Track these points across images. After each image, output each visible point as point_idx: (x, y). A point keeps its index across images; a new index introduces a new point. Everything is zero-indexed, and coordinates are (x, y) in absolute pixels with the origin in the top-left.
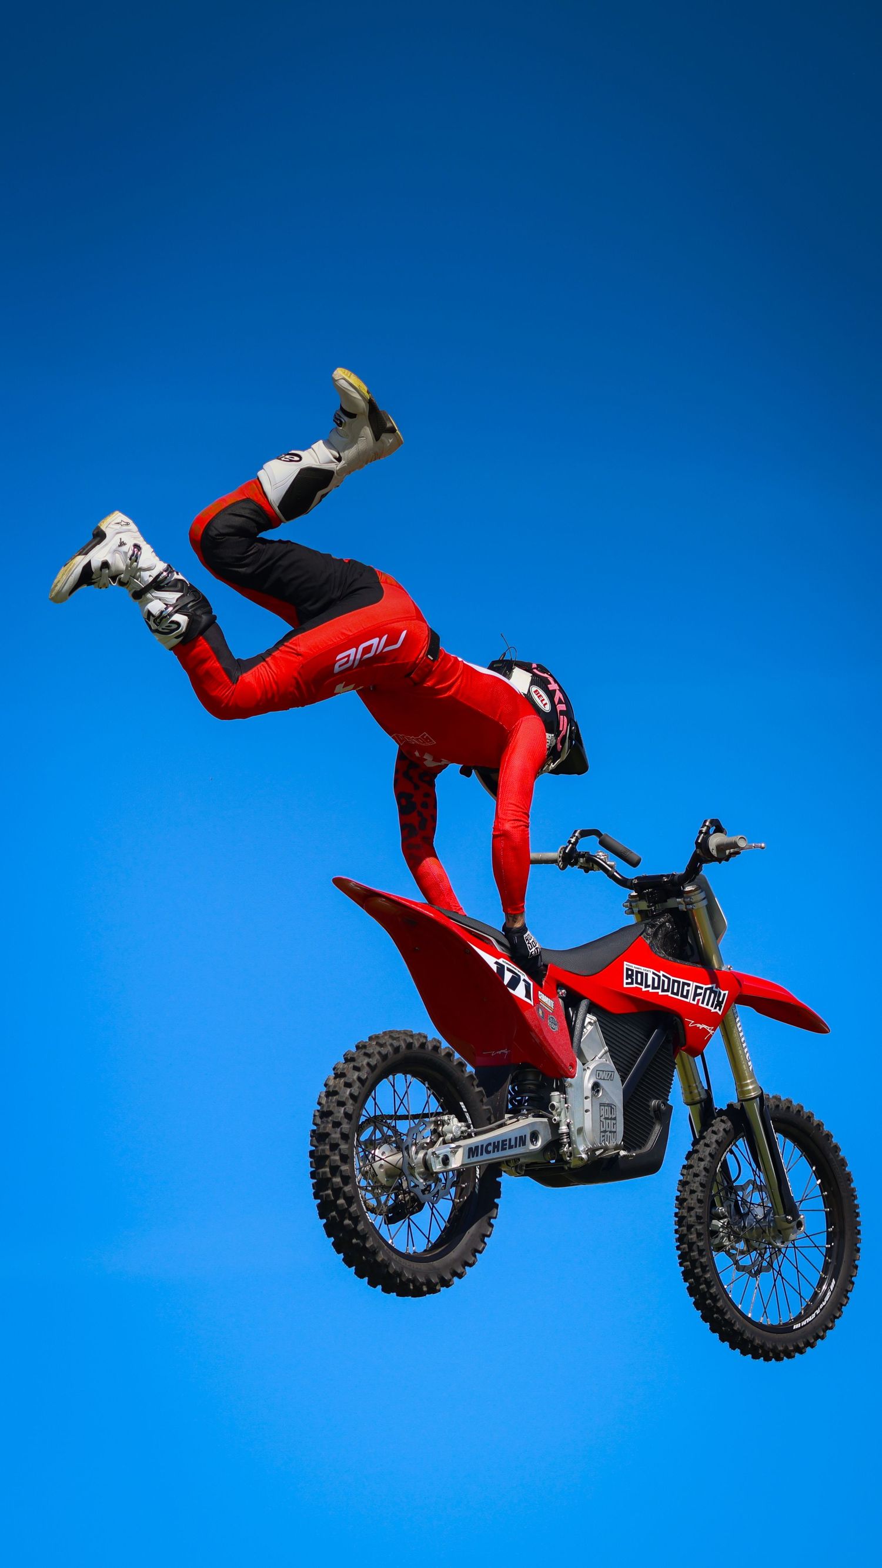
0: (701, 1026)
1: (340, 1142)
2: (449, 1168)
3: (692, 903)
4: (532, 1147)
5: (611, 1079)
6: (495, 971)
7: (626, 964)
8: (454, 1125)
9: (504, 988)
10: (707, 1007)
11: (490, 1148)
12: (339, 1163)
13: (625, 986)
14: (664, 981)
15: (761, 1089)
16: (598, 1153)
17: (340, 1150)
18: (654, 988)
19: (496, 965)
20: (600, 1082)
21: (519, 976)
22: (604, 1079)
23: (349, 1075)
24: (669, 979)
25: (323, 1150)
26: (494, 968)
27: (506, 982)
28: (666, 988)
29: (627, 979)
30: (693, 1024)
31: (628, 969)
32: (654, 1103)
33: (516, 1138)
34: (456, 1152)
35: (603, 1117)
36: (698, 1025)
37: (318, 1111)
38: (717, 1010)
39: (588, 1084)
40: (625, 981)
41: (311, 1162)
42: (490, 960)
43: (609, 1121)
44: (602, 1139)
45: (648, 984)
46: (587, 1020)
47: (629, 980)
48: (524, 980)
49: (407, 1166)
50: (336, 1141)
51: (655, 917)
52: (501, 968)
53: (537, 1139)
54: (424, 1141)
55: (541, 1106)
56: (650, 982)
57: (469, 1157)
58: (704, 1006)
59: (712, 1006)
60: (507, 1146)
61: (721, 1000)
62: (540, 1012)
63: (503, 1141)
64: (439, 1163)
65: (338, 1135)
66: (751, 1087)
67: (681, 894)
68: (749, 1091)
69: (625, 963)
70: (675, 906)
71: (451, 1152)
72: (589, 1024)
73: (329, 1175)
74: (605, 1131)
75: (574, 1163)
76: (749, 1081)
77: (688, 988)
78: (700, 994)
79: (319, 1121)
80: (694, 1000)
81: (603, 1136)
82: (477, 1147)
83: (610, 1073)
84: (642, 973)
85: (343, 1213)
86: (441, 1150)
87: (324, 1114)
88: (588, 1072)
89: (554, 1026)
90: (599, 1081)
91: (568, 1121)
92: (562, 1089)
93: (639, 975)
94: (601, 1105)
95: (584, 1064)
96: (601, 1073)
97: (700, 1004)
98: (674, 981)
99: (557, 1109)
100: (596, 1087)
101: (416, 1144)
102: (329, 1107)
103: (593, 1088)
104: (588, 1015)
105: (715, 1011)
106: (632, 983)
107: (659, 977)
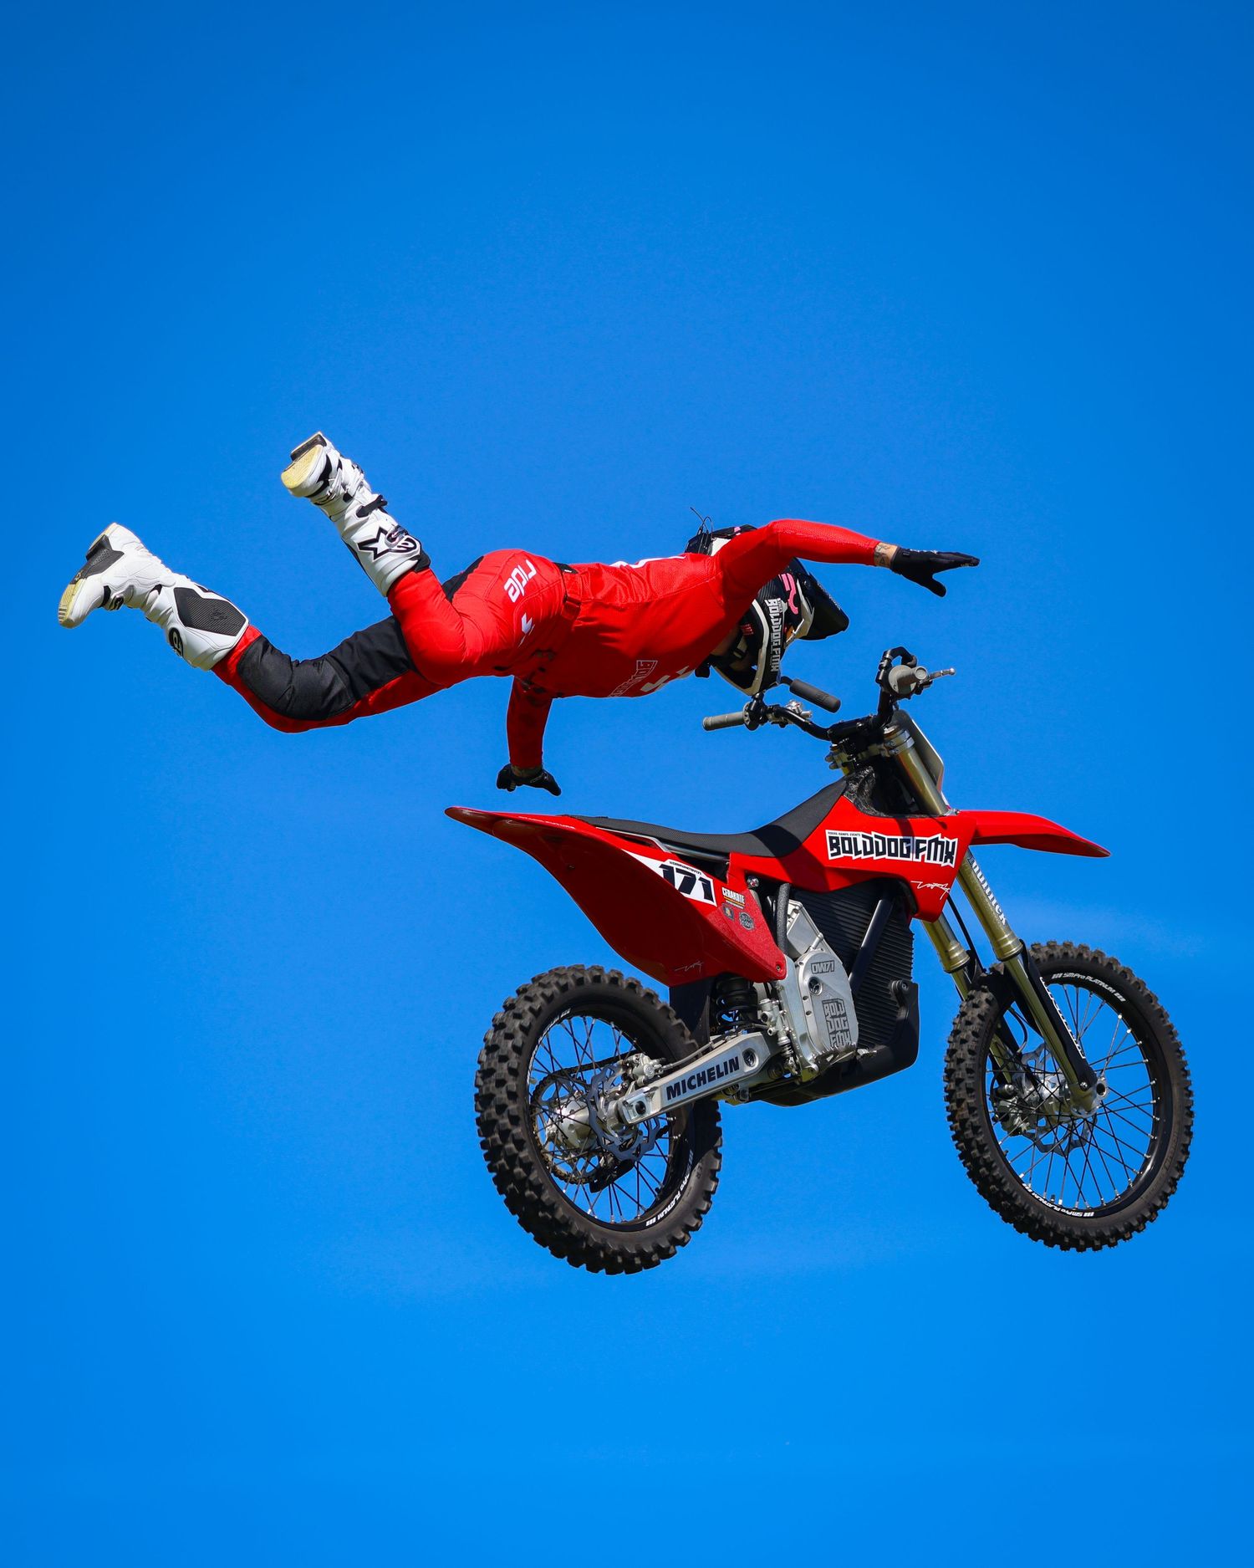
0: (932, 886)
1: (507, 1102)
2: (647, 1115)
3: (894, 748)
4: (748, 1069)
5: (831, 969)
6: (662, 876)
7: (828, 833)
8: (646, 1064)
9: (677, 893)
10: (935, 862)
11: (694, 1082)
12: (509, 1126)
13: (830, 858)
14: (877, 843)
15: (1023, 943)
16: (829, 1059)
17: (509, 1111)
18: (866, 853)
19: (662, 869)
20: (819, 976)
21: (694, 876)
22: (822, 972)
23: (509, 1025)
24: (883, 839)
25: (489, 1115)
26: (660, 872)
27: (677, 886)
28: (881, 850)
29: (832, 849)
30: (922, 885)
31: (831, 838)
32: (894, 984)
33: (725, 1064)
34: (652, 1095)
35: (830, 1016)
36: (929, 885)
37: (479, 1071)
38: (948, 863)
39: (804, 981)
40: (830, 852)
41: (478, 1131)
42: (654, 865)
43: (838, 1019)
44: (833, 1042)
45: (859, 850)
46: (790, 908)
47: (835, 851)
48: (701, 879)
49: (595, 1121)
50: (503, 1102)
51: (858, 770)
52: (669, 872)
53: (753, 1059)
54: (613, 1090)
55: (751, 1018)
56: (860, 847)
57: (669, 1098)
58: (931, 861)
59: (941, 860)
60: (716, 1075)
61: (950, 850)
62: (728, 911)
63: (709, 1070)
64: (634, 1112)
65: (505, 1096)
66: (1010, 942)
67: (881, 738)
68: (1009, 948)
69: (827, 831)
70: (877, 753)
71: (646, 1097)
72: (793, 914)
73: (500, 1142)
74: (835, 1032)
75: (806, 1077)
76: (1006, 936)
77: (908, 845)
78: (924, 849)
79: (481, 1082)
80: (917, 857)
81: (833, 1038)
82: (677, 1085)
83: (829, 963)
84: (849, 839)
85: (523, 1183)
86: (633, 1097)
87: (486, 1073)
88: (802, 968)
89: (750, 925)
90: (816, 975)
91: (787, 1029)
92: (773, 995)
93: (846, 842)
94: (824, 1002)
95: (795, 960)
96: (817, 966)
97: (926, 861)
98: (890, 840)
99: (770, 1019)
100: (814, 984)
101: (604, 1095)
102: (489, 1064)
103: (810, 985)
104: (791, 901)
105: (946, 864)
106: (838, 853)
107: (871, 839)
